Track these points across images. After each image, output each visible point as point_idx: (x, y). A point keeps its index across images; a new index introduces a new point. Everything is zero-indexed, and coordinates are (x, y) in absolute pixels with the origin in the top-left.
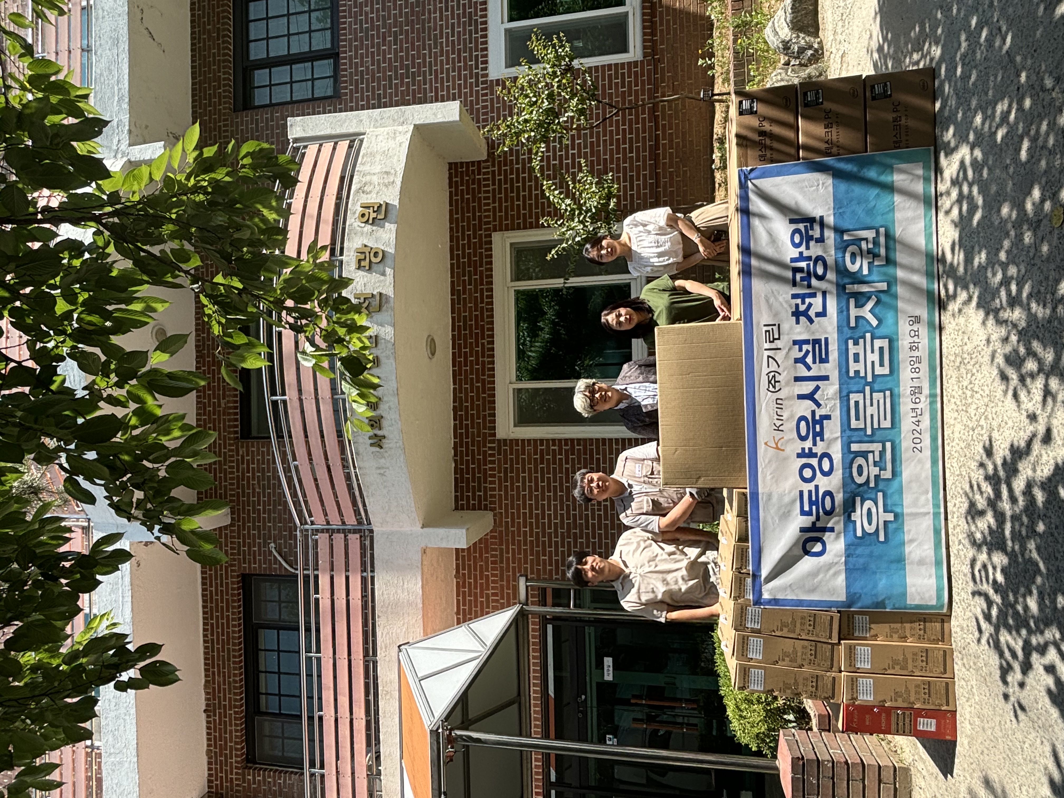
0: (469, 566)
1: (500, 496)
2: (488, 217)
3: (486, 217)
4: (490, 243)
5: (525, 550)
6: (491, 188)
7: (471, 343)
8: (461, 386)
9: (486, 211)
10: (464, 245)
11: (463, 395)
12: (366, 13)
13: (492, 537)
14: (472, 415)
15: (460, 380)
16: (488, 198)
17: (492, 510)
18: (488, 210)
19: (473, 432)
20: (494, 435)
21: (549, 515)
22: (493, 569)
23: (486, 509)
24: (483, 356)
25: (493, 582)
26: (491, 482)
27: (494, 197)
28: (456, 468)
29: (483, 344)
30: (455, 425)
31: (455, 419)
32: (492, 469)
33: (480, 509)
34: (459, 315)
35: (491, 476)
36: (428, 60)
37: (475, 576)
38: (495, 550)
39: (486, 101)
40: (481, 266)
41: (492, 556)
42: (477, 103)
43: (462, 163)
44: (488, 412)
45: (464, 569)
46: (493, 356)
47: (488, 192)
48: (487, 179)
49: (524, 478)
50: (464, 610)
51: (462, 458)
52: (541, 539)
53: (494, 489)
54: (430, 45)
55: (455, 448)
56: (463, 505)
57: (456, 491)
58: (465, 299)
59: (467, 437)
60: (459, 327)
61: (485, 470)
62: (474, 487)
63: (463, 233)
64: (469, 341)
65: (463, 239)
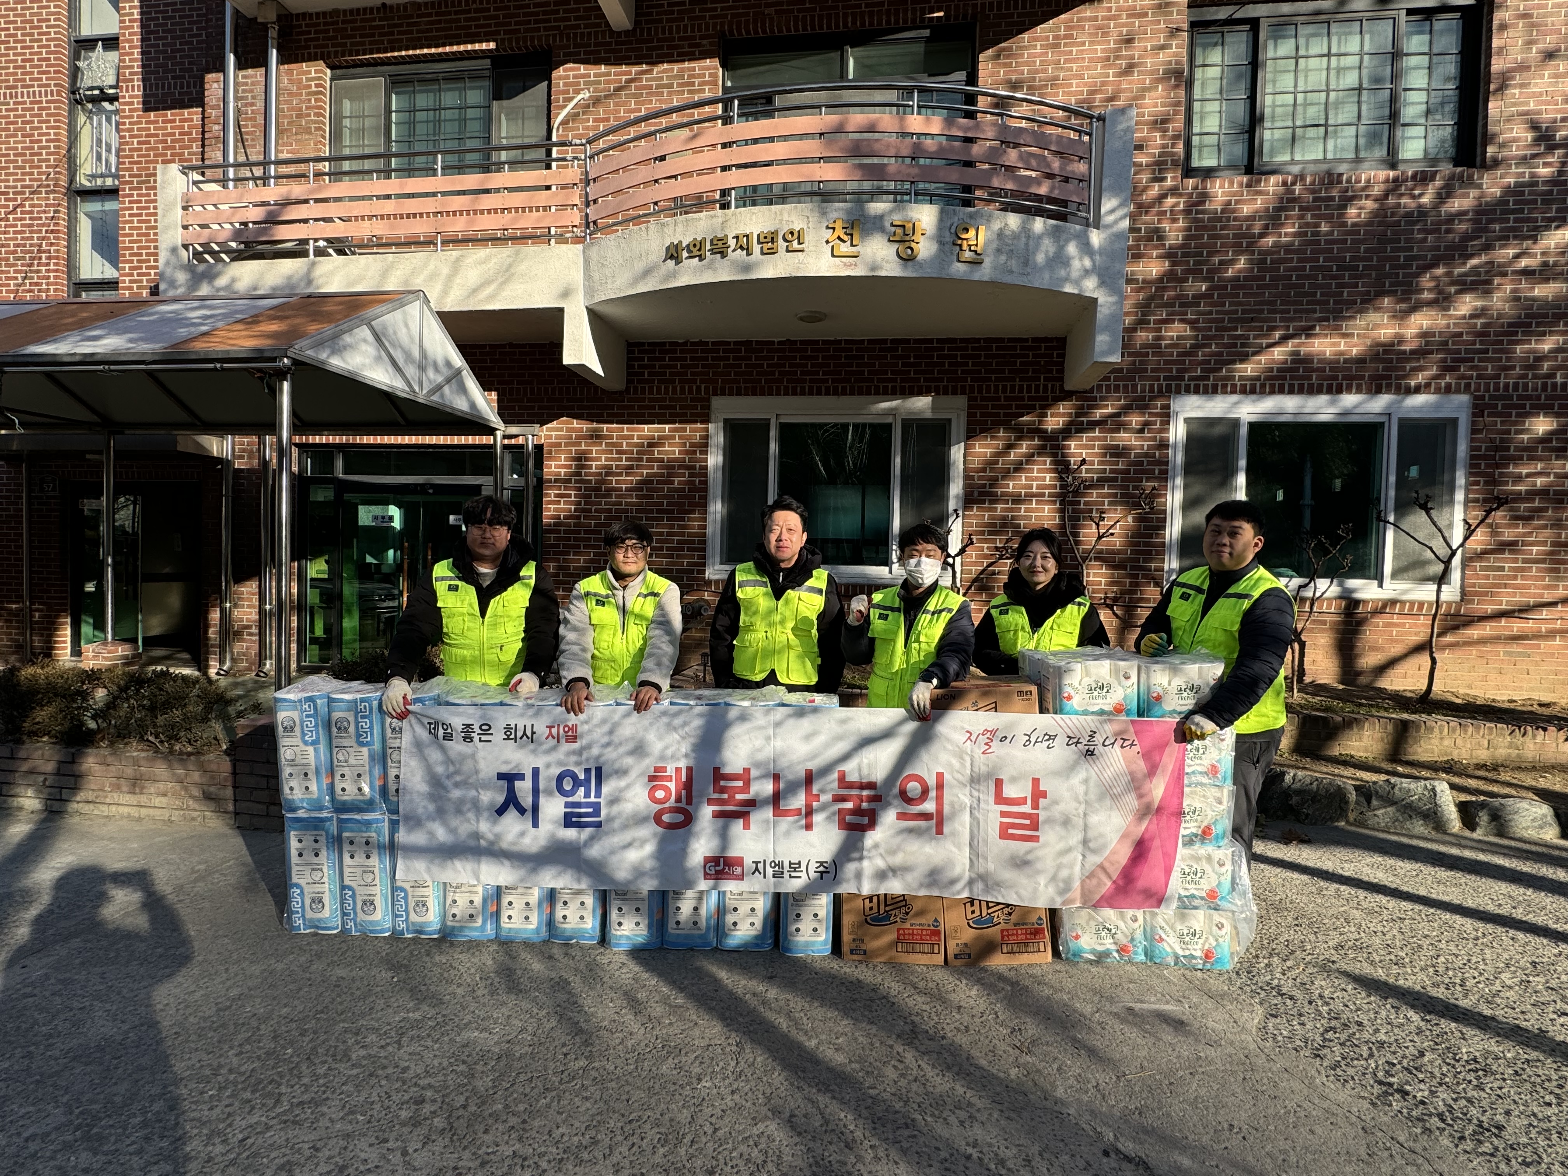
1: (643, 400)
2: (989, 391)
3: (988, 387)
4: (954, 393)
6: (1025, 394)
7: (829, 365)
8: (776, 351)
9: (996, 387)
11: (765, 354)
14: (740, 366)
15: (783, 351)
16: (1013, 390)
18: (996, 391)
19: (719, 367)
20: (715, 394)
22: (560, 389)
23: (629, 382)
25: (546, 390)
26: (659, 389)
27: (1014, 399)
28: (676, 344)
30: (728, 343)
31: (736, 343)
32: (674, 391)
33: (629, 374)
34: (866, 350)
35: (667, 389)
38: (581, 392)
39: (1143, 390)
40: (926, 380)
41: (575, 389)
42: (1141, 378)
43: (1063, 356)
44: (743, 386)
46: (811, 393)
47: (1021, 390)
48: (1037, 391)
51: (689, 351)
53: (651, 392)
54: (1236, 312)
55: (701, 343)
56: (633, 352)
57: (650, 344)
58: (885, 357)
59: (713, 358)
60: (851, 350)
61: (674, 381)
62: (654, 366)
63: (970, 356)
64: (832, 362)
65: (963, 357)
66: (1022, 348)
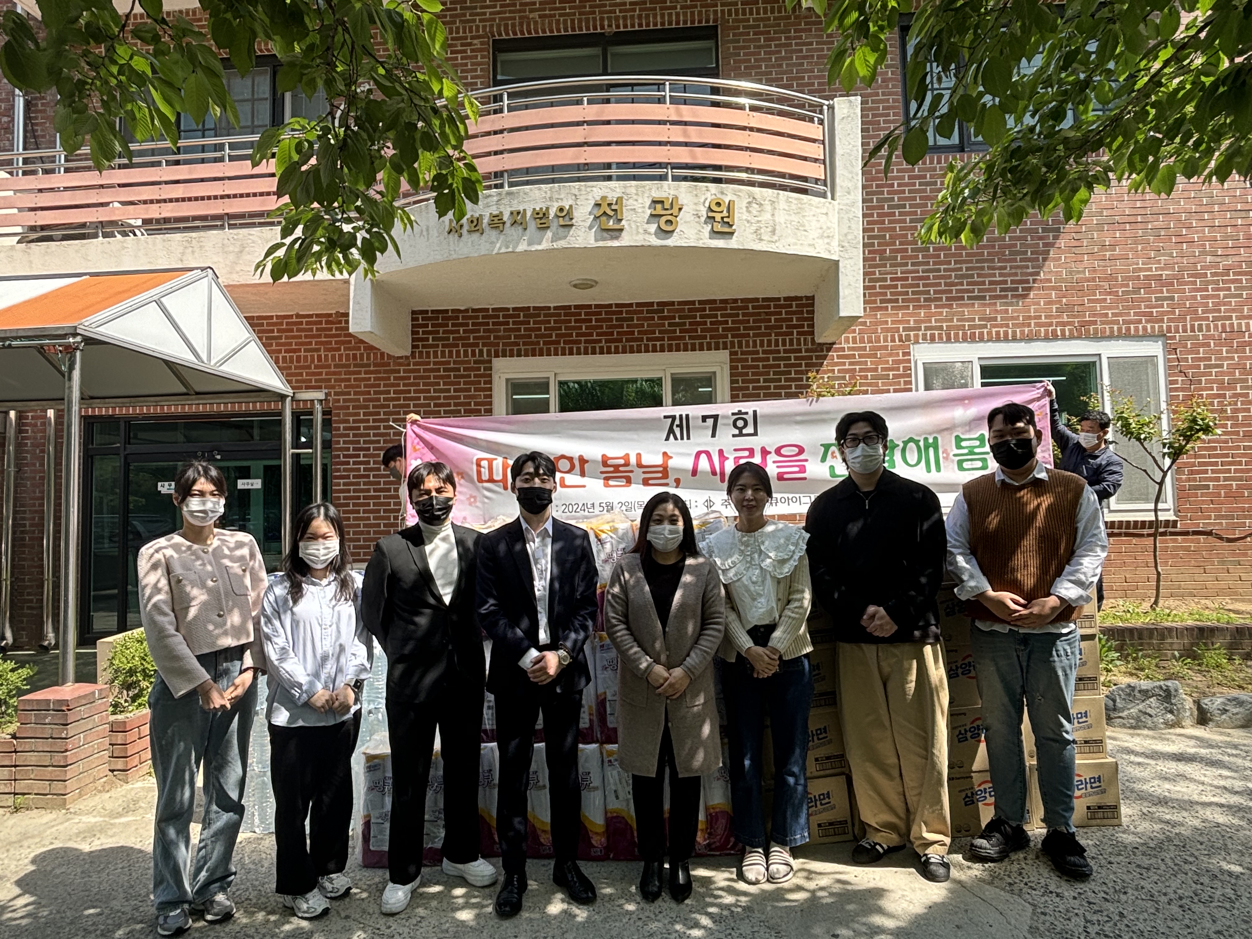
1: (428, 363)
2: (748, 345)
3: (748, 342)
4: (717, 348)
5: (369, 393)
6: (781, 348)
7: (601, 327)
8: (552, 315)
9: (755, 342)
11: (542, 318)
14: (519, 330)
15: (559, 315)
18: (755, 345)
19: (500, 331)
20: (497, 356)
23: (414, 347)
24: (586, 342)
26: (443, 352)
27: (771, 352)
29: (600, 341)
30: (507, 309)
33: (413, 340)
34: (635, 312)
36: (942, 267)
37: (339, 336)
39: (885, 341)
40: (690, 338)
42: (883, 330)
43: (813, 312)
44: (523, 348)
46: (586, 353)
47: (777, 345)
48: (791, 344)
49: (449, 391)
50: (301, 323)
51: (471, 318)
52: (382, 411)
53: (436, 356)
55: (481, 310)
56: (417, 319)
57: (433, 312)
58: (653, 319)
59: (494, 324)
60: (621, 312)
61: (457, 346)
62: (438, 332)
63: (729, 315)
64: (604, 325)
65: (722, 316)
66: (776, 306)
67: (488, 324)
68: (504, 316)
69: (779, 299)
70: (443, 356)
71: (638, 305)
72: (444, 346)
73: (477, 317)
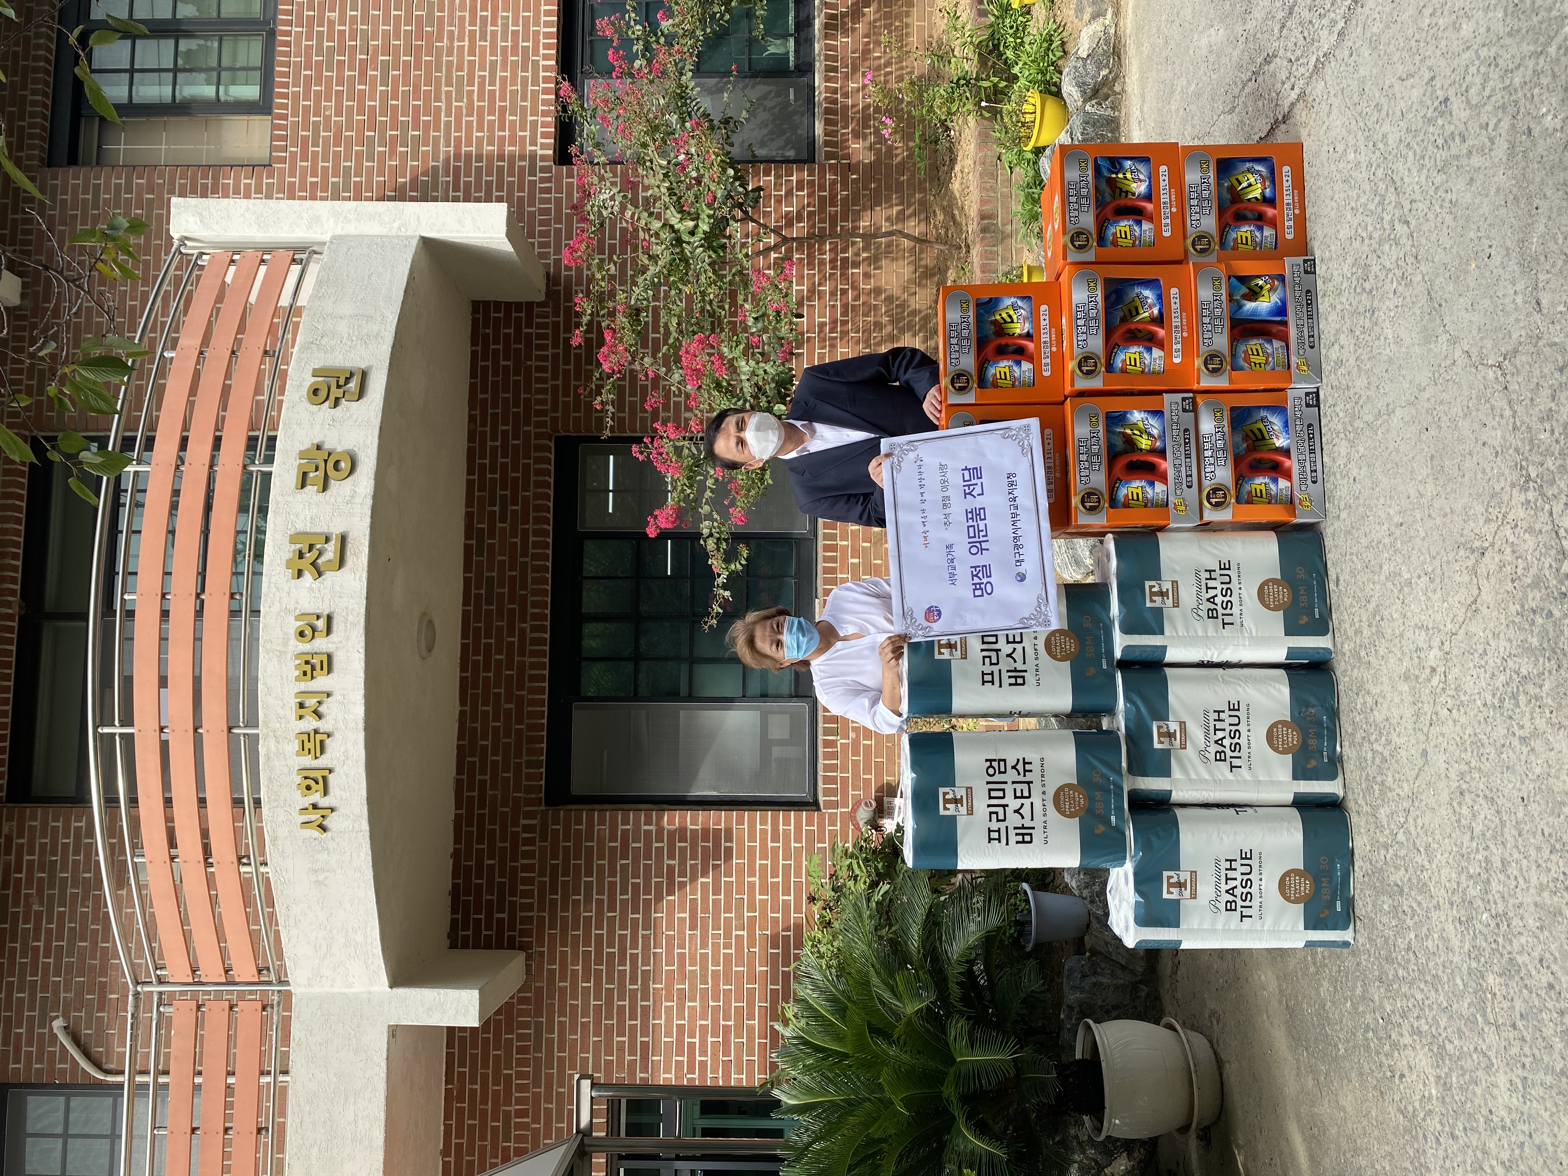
0: (474, 1057)
1: (541, 919)
2: (543, 402)
3: (539, 402)
5: (585, 1025)
6: (549, 352)
8: (474, 708)
9: (539, 391)
10: (494, 449)
11: (478, 725)
12: (331, 23)
13: (522, 1001)
14: (495, 763)
15: (475, 697)
16: (544, 369)
17: (523, 947)
18: (544, 391)
19: (494, 797)
21: (634, 957)
22: (521, 1063)
23: (511, 946)
24: (522, 653)
25: (521, 1088)
26: (525, 894)
27: (555, 368)
28: (456, 867)
29: (522, 632)
30: (459, 783)
31: (459, 771)
32: (530, 868)
33: (500, 946)
34: (479, 573)
35: (525, 881)
36: (443, 118)
37: (485, 1077)
38: (526, 1025)
39: (548, 201)
41: (520, 1037)
42: (532, 204)
43: (497, 304)
45: (462, 1064)
47: (545, 358)
48: (544, 337)
49: (589, 885)
50: (459, 1146)
51: (469, 846)
52: (617, 1003)
53: (530, 907)
54: (449, 93)
55: (457, 826)
56: (466, 938)
57: (454, 911)
58: (491, 547)
59: (482, 806)
60: (478, 597)
61: (514, 870)
62: (490, 903)
63: (494, 427)
64: (496, 623)
65: (494, 439)
66: (485, 358)
67: (481, 817)
68: (471, 788)
69: (474, 354)
70: (528, 894)
71: (467, 568)
72: (513, 893)
73: (469, 834)
